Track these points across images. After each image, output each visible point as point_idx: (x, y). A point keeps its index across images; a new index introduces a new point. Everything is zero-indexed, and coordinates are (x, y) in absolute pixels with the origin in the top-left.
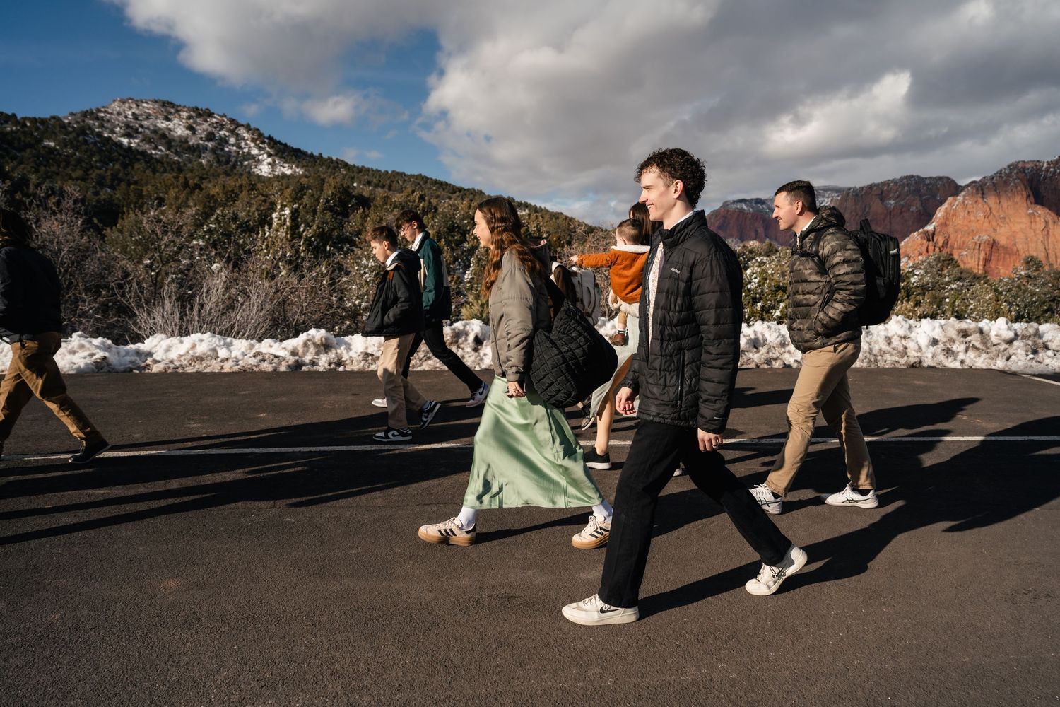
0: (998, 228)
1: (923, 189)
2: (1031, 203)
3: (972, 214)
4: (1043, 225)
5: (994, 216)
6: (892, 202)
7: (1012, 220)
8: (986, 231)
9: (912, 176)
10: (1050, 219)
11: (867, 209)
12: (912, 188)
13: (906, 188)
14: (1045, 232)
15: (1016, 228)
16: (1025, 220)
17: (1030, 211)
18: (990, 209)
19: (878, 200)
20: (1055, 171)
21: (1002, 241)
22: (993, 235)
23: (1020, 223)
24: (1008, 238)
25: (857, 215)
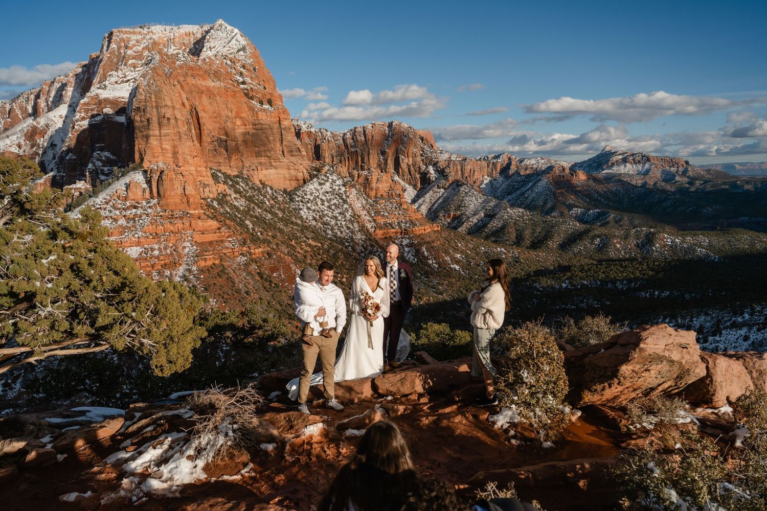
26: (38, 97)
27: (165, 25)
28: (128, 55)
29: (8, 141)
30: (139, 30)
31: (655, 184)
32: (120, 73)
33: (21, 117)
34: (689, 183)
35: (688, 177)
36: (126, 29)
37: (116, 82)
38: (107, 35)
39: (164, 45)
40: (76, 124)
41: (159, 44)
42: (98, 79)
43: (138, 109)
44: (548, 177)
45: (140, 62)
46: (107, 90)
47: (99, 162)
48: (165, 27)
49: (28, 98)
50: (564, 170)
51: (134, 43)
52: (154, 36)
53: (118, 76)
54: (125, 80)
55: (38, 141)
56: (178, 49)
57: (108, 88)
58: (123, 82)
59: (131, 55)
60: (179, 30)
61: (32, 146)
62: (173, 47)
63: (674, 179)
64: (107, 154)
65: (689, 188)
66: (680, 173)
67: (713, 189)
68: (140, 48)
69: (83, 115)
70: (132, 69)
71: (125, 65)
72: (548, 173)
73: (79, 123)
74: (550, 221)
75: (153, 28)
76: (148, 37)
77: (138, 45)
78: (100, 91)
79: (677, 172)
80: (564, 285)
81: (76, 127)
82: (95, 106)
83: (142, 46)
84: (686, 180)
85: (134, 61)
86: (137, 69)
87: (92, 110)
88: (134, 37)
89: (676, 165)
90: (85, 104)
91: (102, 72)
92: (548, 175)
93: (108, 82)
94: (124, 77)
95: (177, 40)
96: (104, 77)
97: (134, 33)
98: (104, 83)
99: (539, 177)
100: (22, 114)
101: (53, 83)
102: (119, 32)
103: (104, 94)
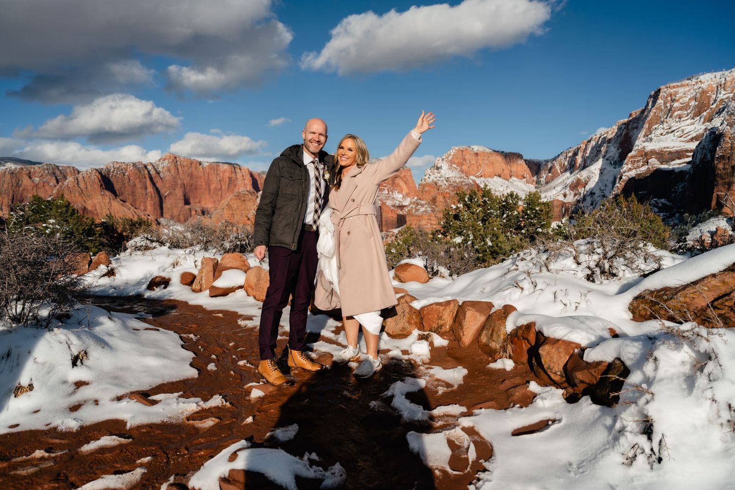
0: (86, 201)
1: (58, 173)
2: (103, 189)
3: (72, 193)
4: (108, 201)
5: (84, 194)
6: (37, 179)
7: (94, 197)
8: (80, 202)
9: (51, 165)
10: (111, 198)
11: (20, 182)
12: (50, 172)
13: (46, 171)
14: (110, 204)
15: (96, 201)
16: (100, 197)
17: (103, 193)
18: (82, 190)
19: (27, 177)
20: (117, 173)
21: (89, 208)
22: (84, 204)
23: (97, 199)
24: (92, 207)
25: (12, 186)
26: (575, 154)
27: (715, 72)
28: (674, 108)
29: (554, 192)
30: (687, 82)
32: (665, 124)
33: (559, 171)
36: (674, 84)
37: (661, 134)
38: (653, 93)
39: (712, 92)
40: (624, 174)
41: (708, 92)
42: (644, 133)
43: (722, 157)
45: (686, 112)
46: (653, 142)
47: (656, 209)
48: (714, 74)
49: (567, 156)
51: (681, 95)
52: (704, 86)
53: (663, 128)
54: (670, 131)
55: (580, 190)
56: (729, 93)
57: (654, 140)
58: (668, 133)
59: (677, 107)
60: (732, 73)
61: (575, 195)
62: (723, 92)
64: (663, 200)
68: (687, 99)
69: (630, 166)
70: (677, 120)
71: (671, 117)
73: (626, 174)
75: (702, 78)
76: (696, 87)
77: (685, 97)
78: (646, 144)
81: (624, 178)
82: (641, 158)
83: (689, 97)
85: (679, 112)
86: (682, 119)
87: (638, 161)
88: (681, 90)
90: (632, 157)
91: (647, 126)
93: (654, 135)
94: (670, 128)
95: (728, 84)
96: (650, 131)
97: (682, 86)
98: (650, 136)
100: (560, 170)
101: (589, 141)
102: (667, 87)
103: (650, 147)
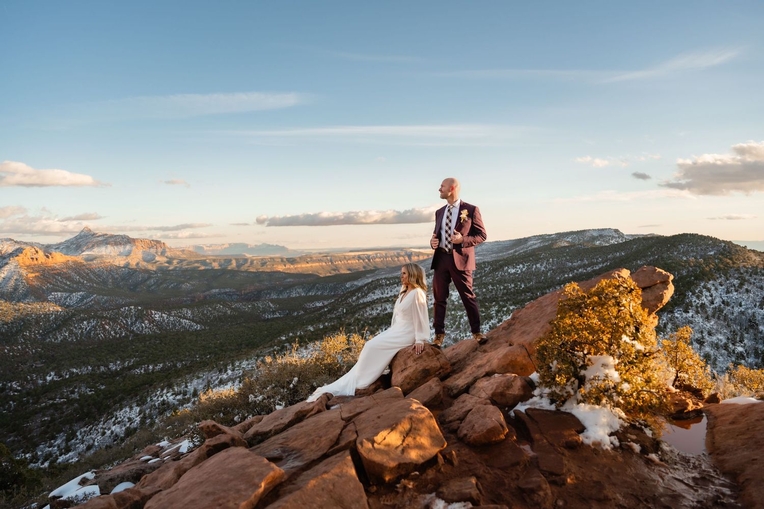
31: (138, 264)
34: (168, 262)
35: (167, 257)
44: (18, 261)
50: (37, 252)
63: (154, 259)
65: (168, 267)
66: (159, 253)
67: (188, 266)
72: (17, 256)
74: (24, 309)
79: (156, 253)
80: (49, 378)
84: (165, 259)
89: (155, 247)
92: (17, 258)
99: (5, 261)
